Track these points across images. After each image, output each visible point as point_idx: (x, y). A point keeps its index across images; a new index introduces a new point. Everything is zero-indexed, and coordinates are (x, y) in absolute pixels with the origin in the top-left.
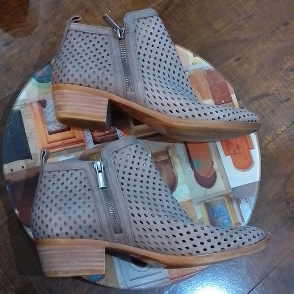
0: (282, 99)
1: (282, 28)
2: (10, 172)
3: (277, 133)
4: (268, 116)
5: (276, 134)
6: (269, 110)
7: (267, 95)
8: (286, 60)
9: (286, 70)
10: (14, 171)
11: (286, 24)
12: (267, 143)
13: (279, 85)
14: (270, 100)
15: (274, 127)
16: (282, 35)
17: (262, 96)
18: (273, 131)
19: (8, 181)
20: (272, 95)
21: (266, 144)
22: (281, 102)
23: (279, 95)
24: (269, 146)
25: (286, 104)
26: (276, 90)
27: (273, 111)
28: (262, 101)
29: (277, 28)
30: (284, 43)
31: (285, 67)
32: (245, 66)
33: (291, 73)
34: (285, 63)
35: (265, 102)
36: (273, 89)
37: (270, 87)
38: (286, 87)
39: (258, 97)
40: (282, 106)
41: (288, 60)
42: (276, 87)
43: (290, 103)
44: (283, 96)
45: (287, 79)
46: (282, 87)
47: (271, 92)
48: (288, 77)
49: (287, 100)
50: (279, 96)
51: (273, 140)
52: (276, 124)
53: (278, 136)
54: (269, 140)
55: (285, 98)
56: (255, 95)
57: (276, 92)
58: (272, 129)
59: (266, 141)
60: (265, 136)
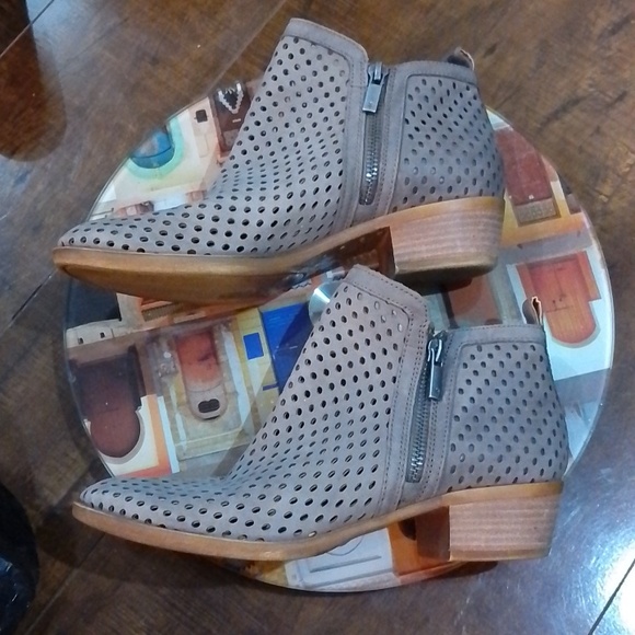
0: (608, 99)
2: (77, 345)
3: (620, 173)
4: (590, 144)
5: (619, 176)
6: (589, 131)
7: (576, 101)
8: (592, 16)
9: (601, 36)
10: (85, 342)
12: (606, 200)
13: (595, 73)
14: (583, 111)
15: (610, 163)
17: (564, 109)
18: (611, 173)
19: (72, 363)
20: (586, 98)
21: (604, 204)
22: (610, 106)
23: (602, 92)
24: (612, 207)
25: (621, 107)
26: (591, 86)
27: (598, 130)
28: (568, 118)
31: (596, 31)
32: (511, 59)
33: (613, 38)
34: (594, 24)
35: (575, 117)
36: (584, 85)
37: (576, 84)
38: (611, 73)
39: (557, 112)
40: (613, 113)
41: (598, 16)
42: (591, 78)
43: (630, 101)
44: (610, 94)
45: (608, 54)
46: (603, 73)
47: (580, 93)
48: (609, 48)
49: (621, 97)
50: (602, 96)
51: (617, 189)
52: (612, 155)
53: (623, 177)
54: (608, 194)
55: (616, 96)
57: (592, 90)
58: (607, 168)
59: (603, 197)
60: (597, 188)
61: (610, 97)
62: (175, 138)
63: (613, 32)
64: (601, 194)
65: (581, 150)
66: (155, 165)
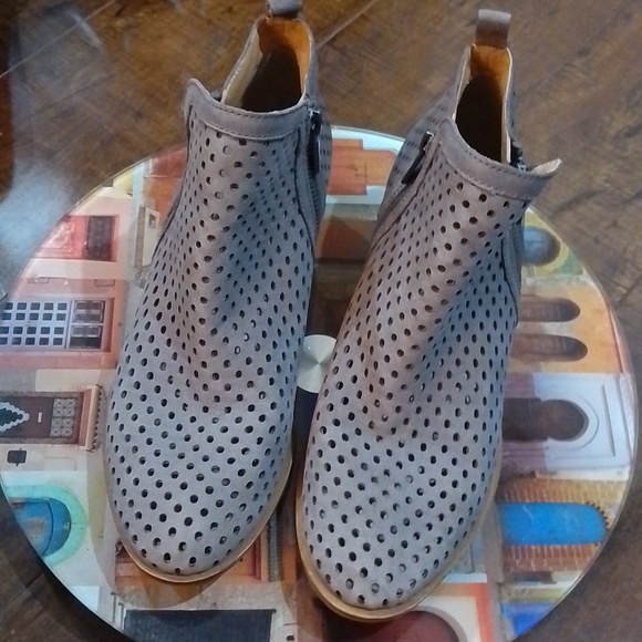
0: (627, 197)
1: (578, 62)
4: (606, 236)
6: (605, 223)
7: (590, 194)
8: (607, 119)
9: (616, 137)
11: (583, 52)
12: (625, 291)
13: (611, 170)
14: (599, 204)
15: (629, 256)
16: (582, 75)
17: (578, 200)
18: (629, 265)
20: (601, 192)
21: (623, 295)
22: (627, 202)
23: (618, 188)
24: (631, 299)
26: (606, 181)
27: (615, 224)
28: (582, 209)
29: (567, 65)
30: (593, 89)
31: (612, 132)
33: (628, 140)
34: (609, 125)
35: (590, 209)
36: (599, 180)
37: (591, 179)
38: (628, 172)
39: (571, 202)
40: (631, 209)
41: (613, 119)
42: (606, 175)
44: (627, 190)
45: (624, 154)
46: (619, 171)
47: (595, 187)
48: (625, 149)
50: (617, 192)
51: (637, 283)
52: (631, 248)
54: (628, 286)
55: (633, 194)
56: (563, 200)
57: (607, 185)
58: (626, 260)
59: (621, 288)
60: (615, 279)
61: (627, 194)
62: (38, 494)
63: (629, 135)
64: (619, 285)
65: (597, 241)
66: (66, 527)
